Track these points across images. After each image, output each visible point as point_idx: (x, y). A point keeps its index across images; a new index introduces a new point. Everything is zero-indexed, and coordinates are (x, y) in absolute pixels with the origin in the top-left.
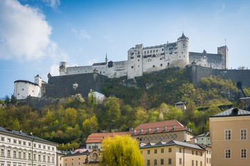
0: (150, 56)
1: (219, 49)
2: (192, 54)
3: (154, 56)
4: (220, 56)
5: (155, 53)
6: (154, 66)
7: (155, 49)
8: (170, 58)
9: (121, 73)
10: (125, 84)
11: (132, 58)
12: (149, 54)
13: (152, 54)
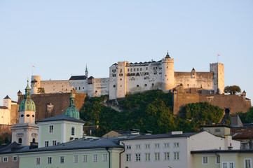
0: (134, 74)
1: (212, 65)
2: (178, 74)
3: (138, 74)
4: (213, 74)
5: (139, 72)
6: (138, 86)
7: (139, 67)
8: (155, 78)
9: (102, 92)
10: (106, 105)
11: (114, 76)
12: (133, 72)
13: (136, 72)
